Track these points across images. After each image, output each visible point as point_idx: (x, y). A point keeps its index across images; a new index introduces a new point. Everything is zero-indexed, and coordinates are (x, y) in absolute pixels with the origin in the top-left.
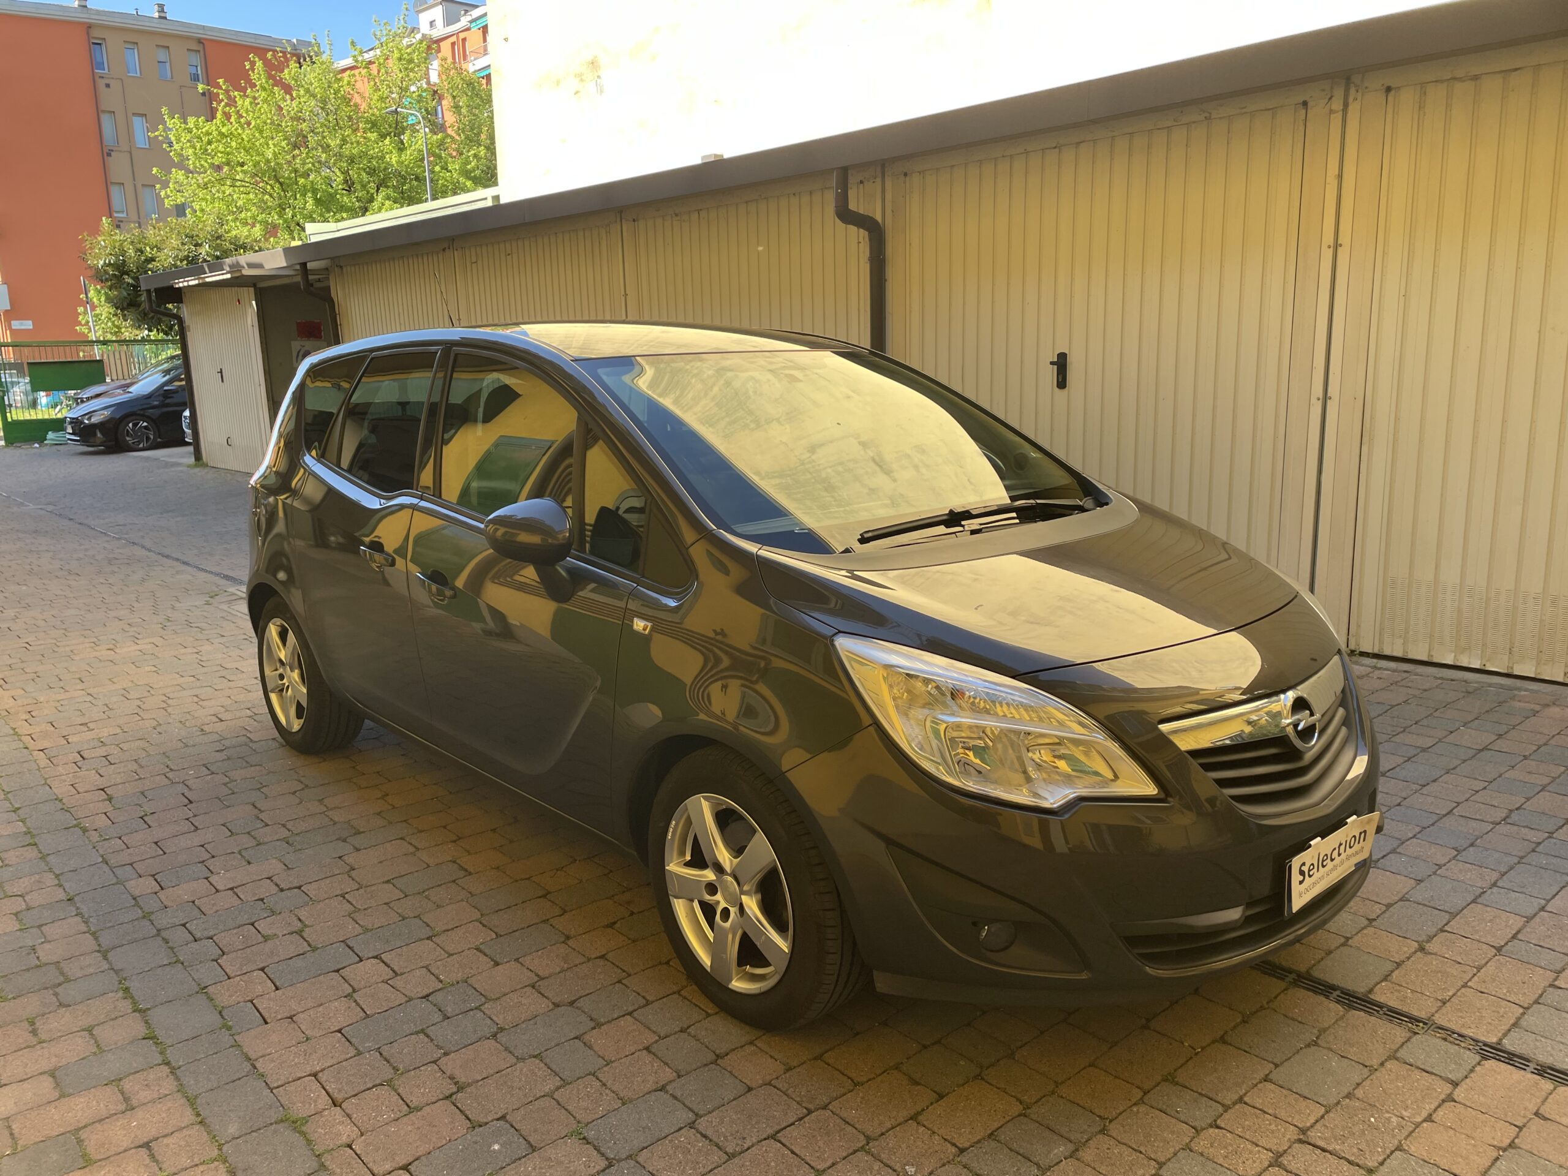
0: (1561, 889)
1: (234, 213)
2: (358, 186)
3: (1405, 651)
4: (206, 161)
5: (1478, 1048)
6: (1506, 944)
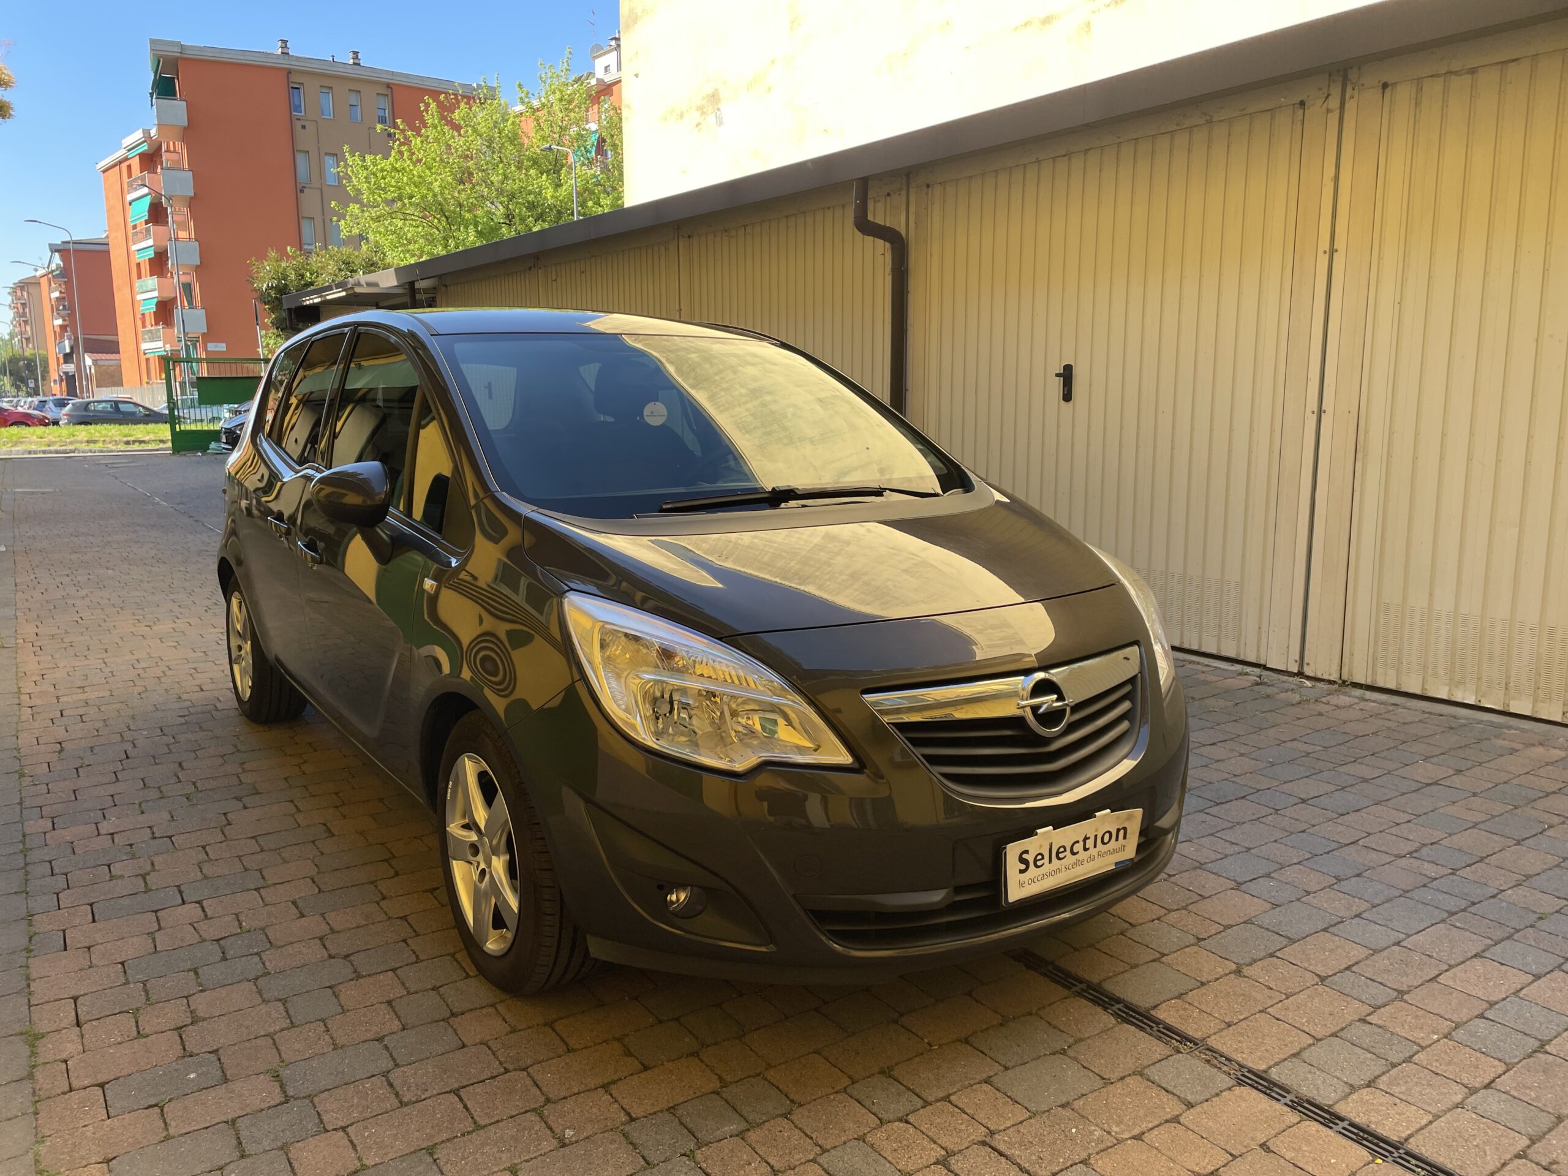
0: (1433, 925)
1: (403, 245)
2: (517, 220)
3: (1398, 684)
4: (380, 196)
5: (1239, 1073)
6: (1335, 974)
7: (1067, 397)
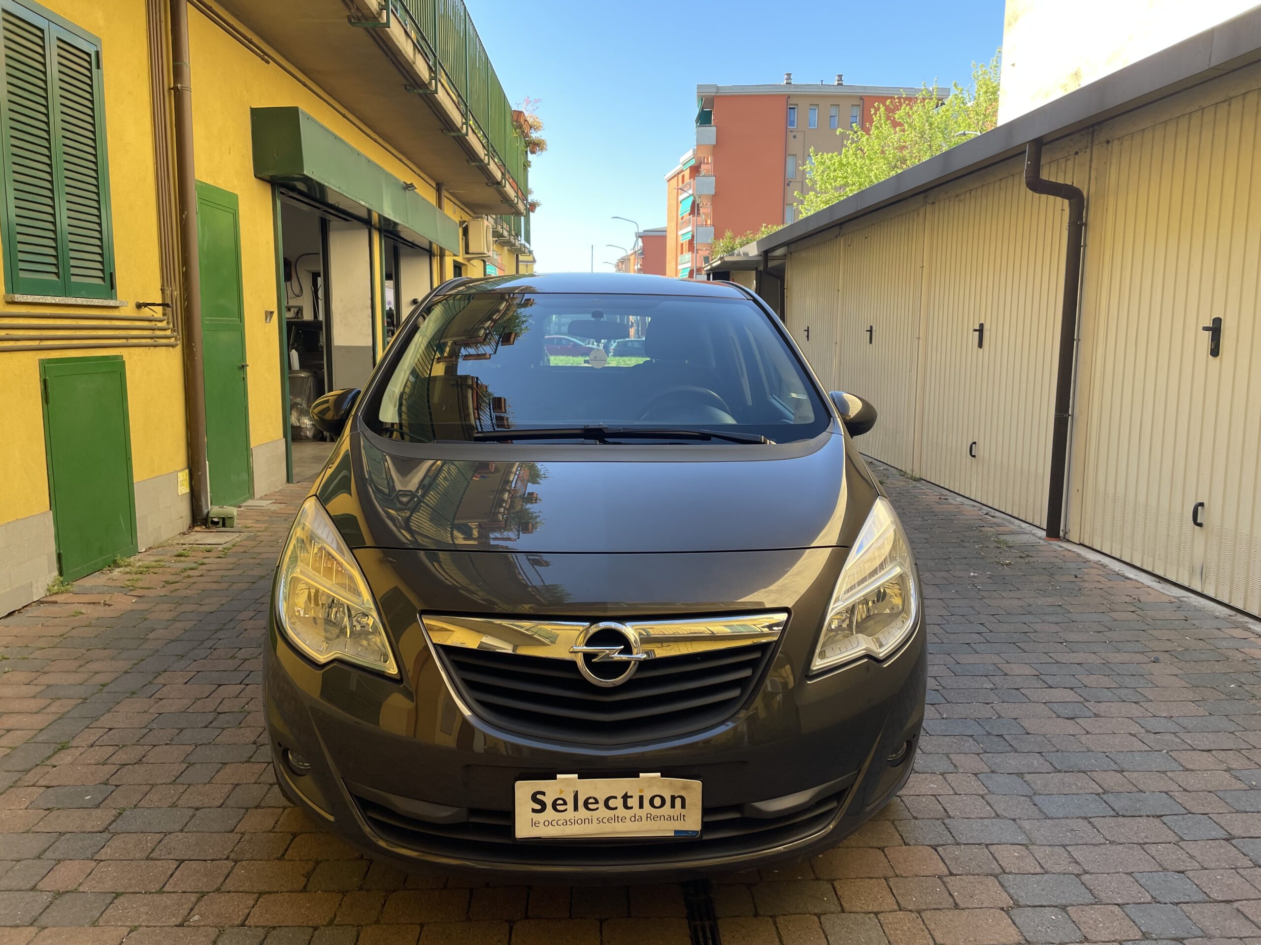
4: (831, 184)
7: (1215, 351)
